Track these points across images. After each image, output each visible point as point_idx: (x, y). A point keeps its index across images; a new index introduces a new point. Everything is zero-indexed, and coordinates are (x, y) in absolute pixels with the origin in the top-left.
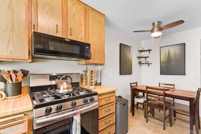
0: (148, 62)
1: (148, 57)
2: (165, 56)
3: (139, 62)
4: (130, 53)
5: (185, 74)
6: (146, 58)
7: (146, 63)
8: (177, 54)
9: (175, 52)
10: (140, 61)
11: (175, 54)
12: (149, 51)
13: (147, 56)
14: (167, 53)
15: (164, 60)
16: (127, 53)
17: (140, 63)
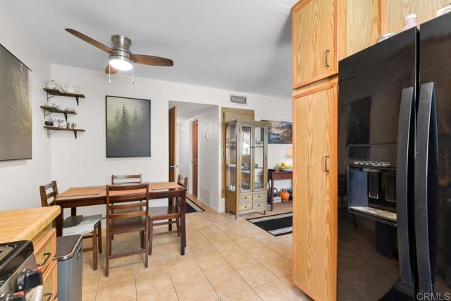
0: (73, 126)
1: (73, 113)
2: (117, 117)
3: (46, 123)
4: (27, 88)
5: (150, 156)
6: (66, 113)
7: (68, 129)
8: (139, 118)
9: (135, 112)
10: (47, 119)
11: (136, 117)
12: (77, 97)
13: (70, 110)
14: (121, 112)
15: (114, 127)
16: (19, 85)
17: (49, 125)
